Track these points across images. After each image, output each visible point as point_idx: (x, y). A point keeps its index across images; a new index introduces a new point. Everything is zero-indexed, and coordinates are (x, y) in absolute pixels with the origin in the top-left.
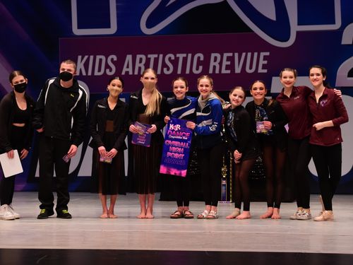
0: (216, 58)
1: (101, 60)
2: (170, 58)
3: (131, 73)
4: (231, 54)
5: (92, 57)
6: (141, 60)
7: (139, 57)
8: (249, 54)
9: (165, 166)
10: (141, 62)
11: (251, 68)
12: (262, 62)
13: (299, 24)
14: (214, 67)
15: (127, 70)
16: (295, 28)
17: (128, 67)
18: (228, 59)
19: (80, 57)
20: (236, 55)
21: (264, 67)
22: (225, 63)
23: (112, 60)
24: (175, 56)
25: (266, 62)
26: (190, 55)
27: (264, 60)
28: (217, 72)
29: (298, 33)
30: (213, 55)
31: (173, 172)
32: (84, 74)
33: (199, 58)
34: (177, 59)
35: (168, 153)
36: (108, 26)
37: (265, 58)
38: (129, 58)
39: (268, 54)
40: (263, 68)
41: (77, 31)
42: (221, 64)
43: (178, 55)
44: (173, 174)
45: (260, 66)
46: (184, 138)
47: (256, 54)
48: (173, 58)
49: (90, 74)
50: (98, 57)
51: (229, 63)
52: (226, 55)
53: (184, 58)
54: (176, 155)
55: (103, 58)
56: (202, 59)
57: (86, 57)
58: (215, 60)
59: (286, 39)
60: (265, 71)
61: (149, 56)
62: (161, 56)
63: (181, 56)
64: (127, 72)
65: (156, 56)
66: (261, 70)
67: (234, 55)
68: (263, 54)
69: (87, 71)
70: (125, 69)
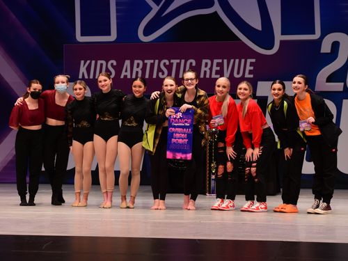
0: (206, 64)
1: (102, 65)
2: (165, 64)
3: (129, 77)
4: (220, 61)
5: (93, 62)
6: (138, 65)
7: (136, 62)
8: (237, 61)
9: (171, 151)
10: (138, 67)
11: (238, 73)
12: (249, 68)
13: (282, 34)
14: (205, 72)
15: (126, 74)
16: (279, 37)
17: (126, 71)
18: (218, 65)
19: (82, 62)
20: (225, 61)
21: (250, 72)
22: (215, 68)
23: (112, 64)
24: (170, 61)
25: (252, 68)
26: (183, 61)
27: (250, 66)
28: (208, 76)
29: (282, 42)
30: (204, 61)
31: (179, 156)
32: (86, 77)
33: (191, 63)
34: (171, 64)
35: (173, 140)
36: (109, 34)
37: (252, 64)
38: (127, 63)
39: (254, 60)
40: (249, 74)
41: (80, 38)
42: (211, 69)
43: (172, 61)
44: (179, 158)
45: (247, 72)
46: (186, 124)
47: (243, 61)
48: (167, 63)
49: (91, 77)
50: (99, 62)
51: (218, 68)
52: (216, 61)
53: (177, 63)
54: (180, 141)
55: (104, 62)
56: (194, 64)
57: (88, 62)
58: (206, 66)
59: (270, 47)
60: (252, 76)
61: (146, 61)
62: (157, 61)
63: (175, 62)
64: (126, 76)
65: (152, 61)
66: (247, 75)
67: (223, 61)
68: (249, 61)
69: (89, 75)
70: (123, 73)
